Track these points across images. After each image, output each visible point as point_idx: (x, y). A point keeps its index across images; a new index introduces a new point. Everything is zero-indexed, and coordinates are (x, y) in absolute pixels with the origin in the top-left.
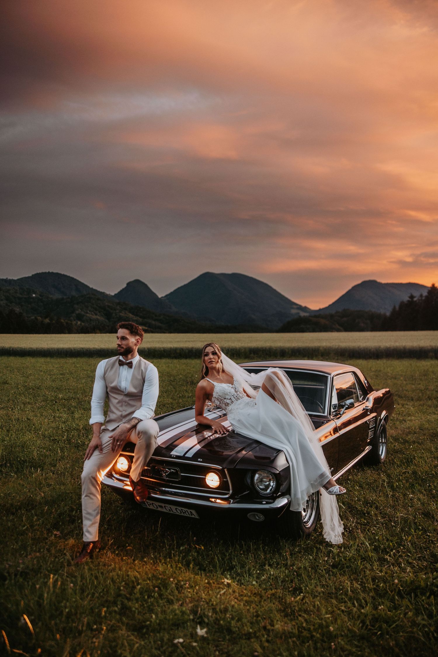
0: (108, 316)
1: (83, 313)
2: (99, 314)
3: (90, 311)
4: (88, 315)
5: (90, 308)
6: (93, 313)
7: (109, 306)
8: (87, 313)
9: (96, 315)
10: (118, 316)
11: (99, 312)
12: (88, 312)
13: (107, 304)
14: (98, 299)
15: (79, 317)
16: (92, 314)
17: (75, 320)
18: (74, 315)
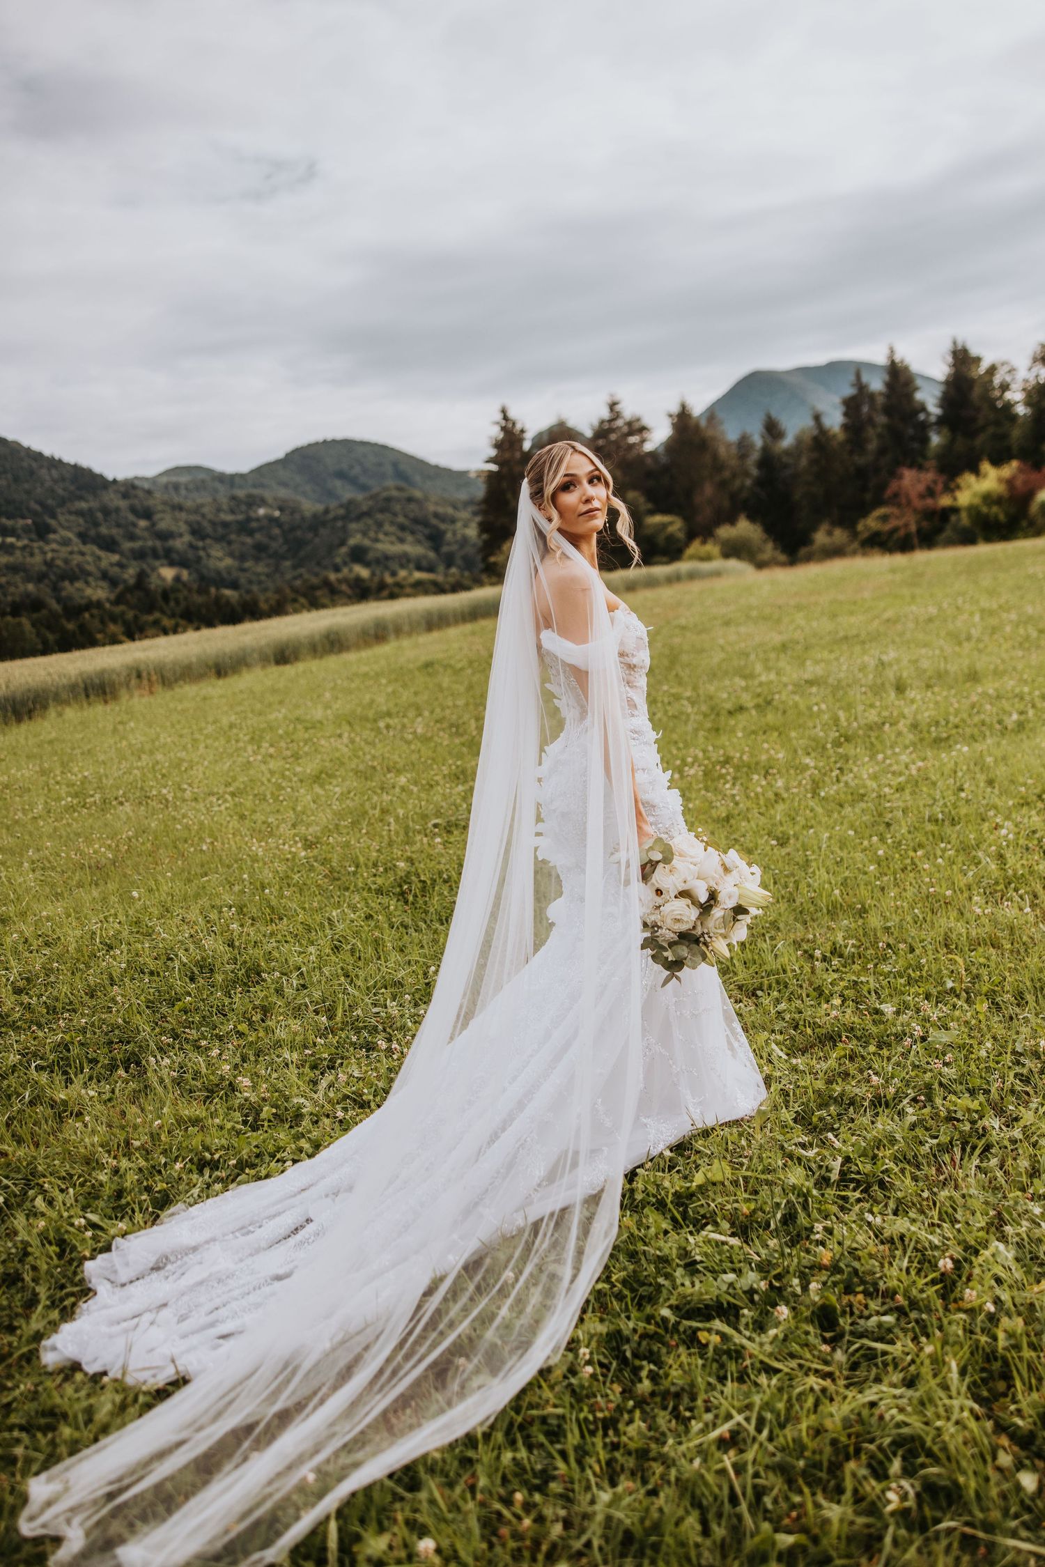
0: (435, 539)
1: (367, 542)
2: (410, 538)
3: (386, 534)
4: (379, 546)
5: (387, 527)
6: (393, 538)
7: (436, 515)
8: (376, 540)
9: (402, 541)
10: (459, 536)
11: (413, 533)
12: (381, 536)
13: (431, 508)
14: (410, 500)
15: (358, 555)
16: (392, 543)
17: (345, 564)
18: (344, 550)
